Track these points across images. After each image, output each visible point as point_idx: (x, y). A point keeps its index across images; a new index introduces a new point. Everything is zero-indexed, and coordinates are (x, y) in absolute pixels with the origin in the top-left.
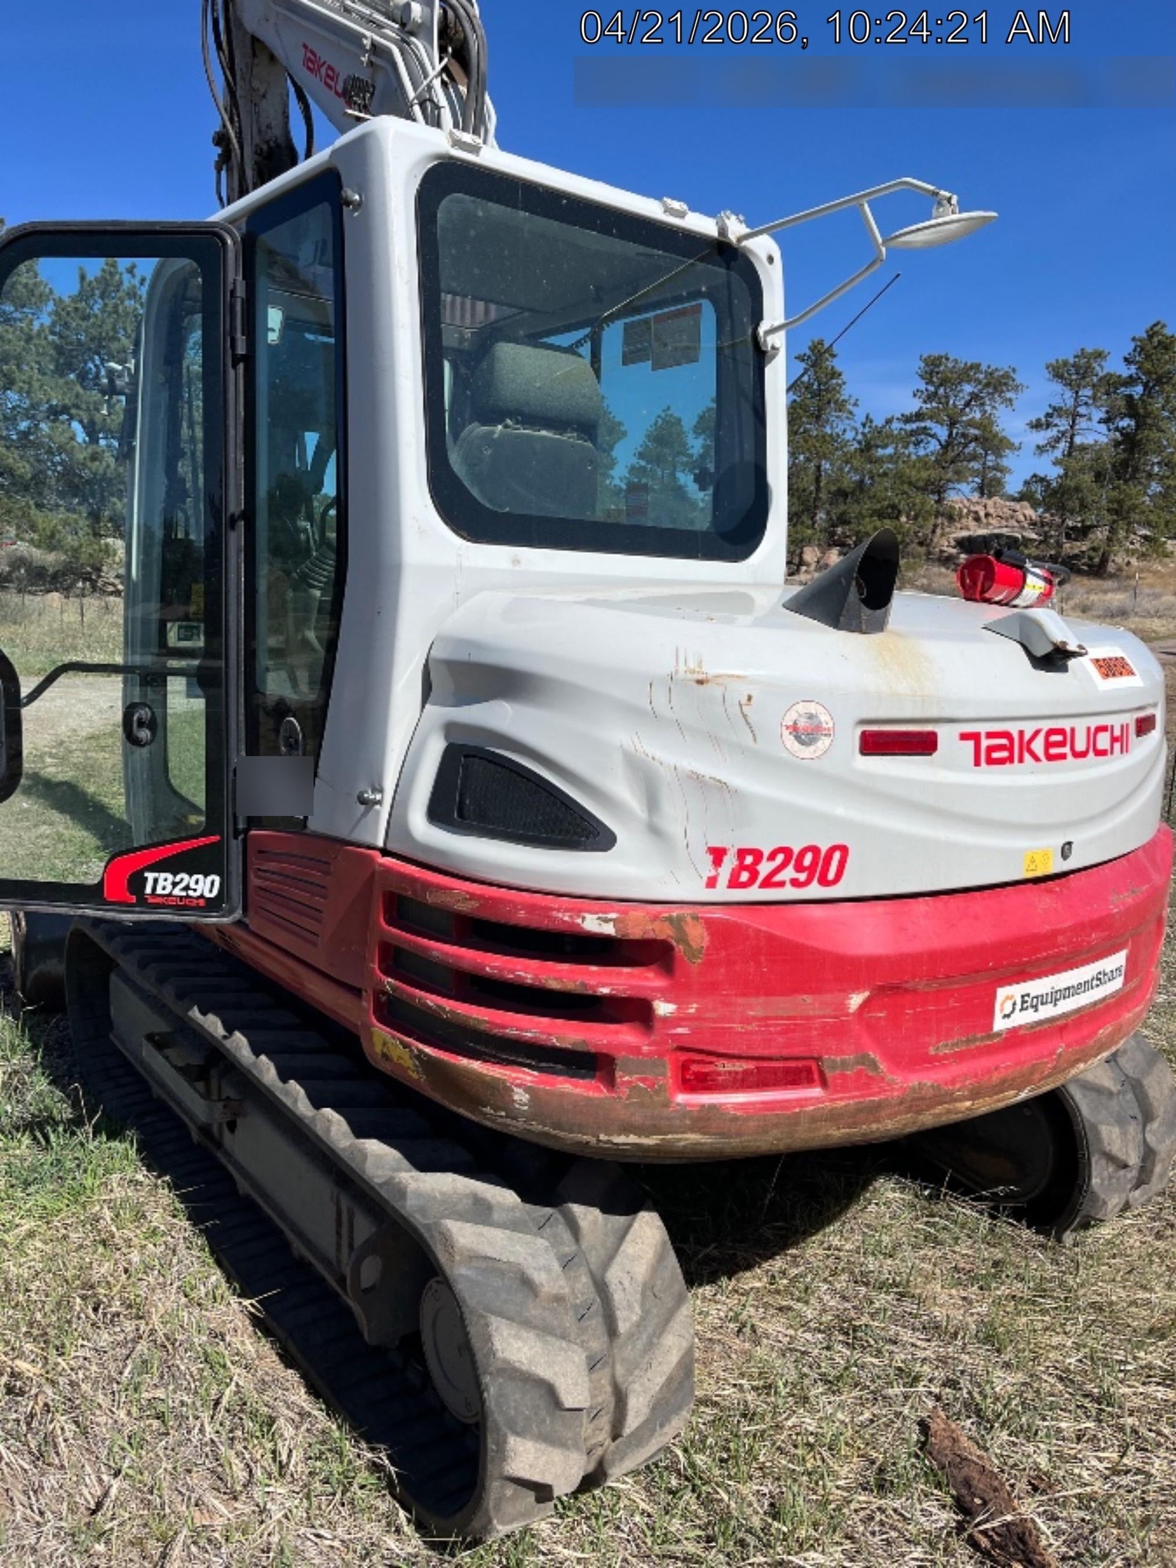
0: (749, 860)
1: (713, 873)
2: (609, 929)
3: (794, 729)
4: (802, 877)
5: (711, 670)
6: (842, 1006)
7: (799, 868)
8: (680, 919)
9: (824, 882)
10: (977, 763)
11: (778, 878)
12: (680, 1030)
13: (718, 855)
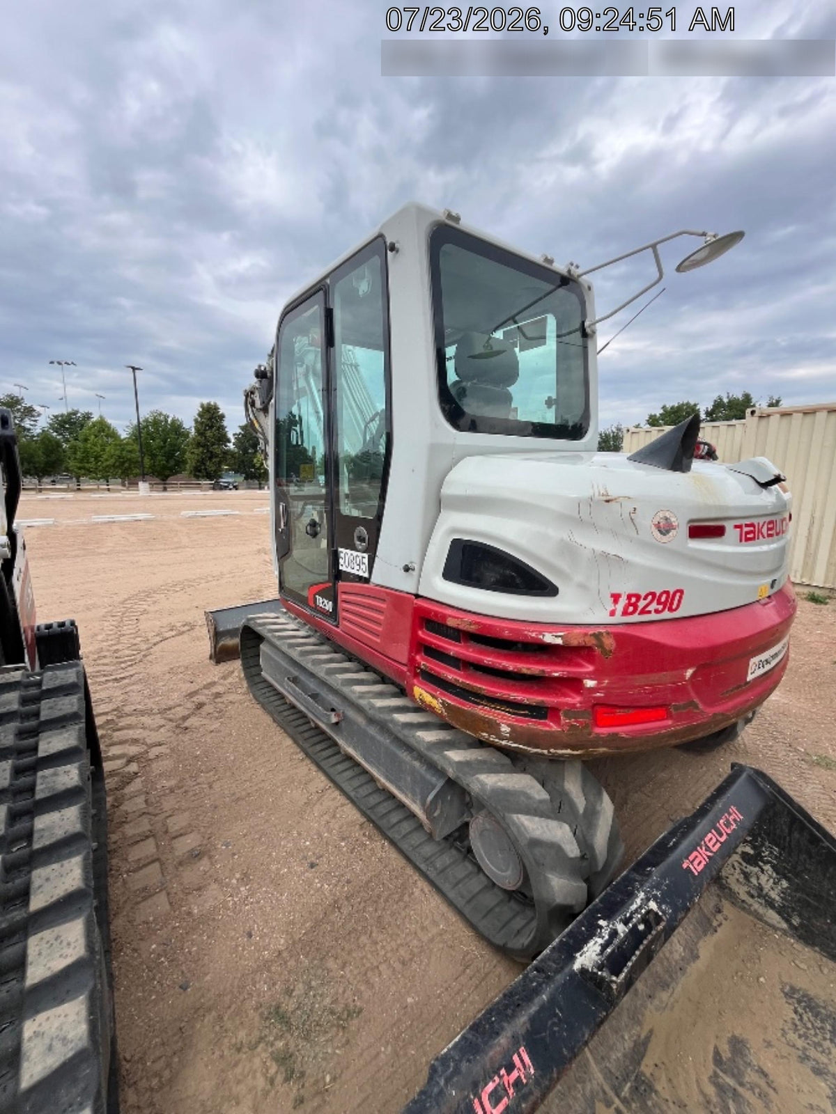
0: (633, 600)
1: (613, 608)
2: (559, 641)
3: (658, 526)
4: (660, 607)
5: (613, 493)
6: (684, 677)
7: (659, 603)
8: (600, 634)
9: (671, 610)
10: (741, 541)
11: (647, 609)
12: (598, 694)
13: (616, 598)
